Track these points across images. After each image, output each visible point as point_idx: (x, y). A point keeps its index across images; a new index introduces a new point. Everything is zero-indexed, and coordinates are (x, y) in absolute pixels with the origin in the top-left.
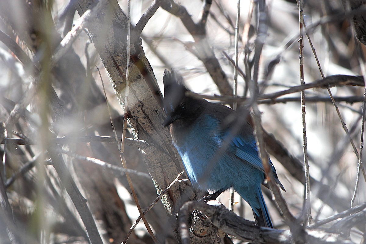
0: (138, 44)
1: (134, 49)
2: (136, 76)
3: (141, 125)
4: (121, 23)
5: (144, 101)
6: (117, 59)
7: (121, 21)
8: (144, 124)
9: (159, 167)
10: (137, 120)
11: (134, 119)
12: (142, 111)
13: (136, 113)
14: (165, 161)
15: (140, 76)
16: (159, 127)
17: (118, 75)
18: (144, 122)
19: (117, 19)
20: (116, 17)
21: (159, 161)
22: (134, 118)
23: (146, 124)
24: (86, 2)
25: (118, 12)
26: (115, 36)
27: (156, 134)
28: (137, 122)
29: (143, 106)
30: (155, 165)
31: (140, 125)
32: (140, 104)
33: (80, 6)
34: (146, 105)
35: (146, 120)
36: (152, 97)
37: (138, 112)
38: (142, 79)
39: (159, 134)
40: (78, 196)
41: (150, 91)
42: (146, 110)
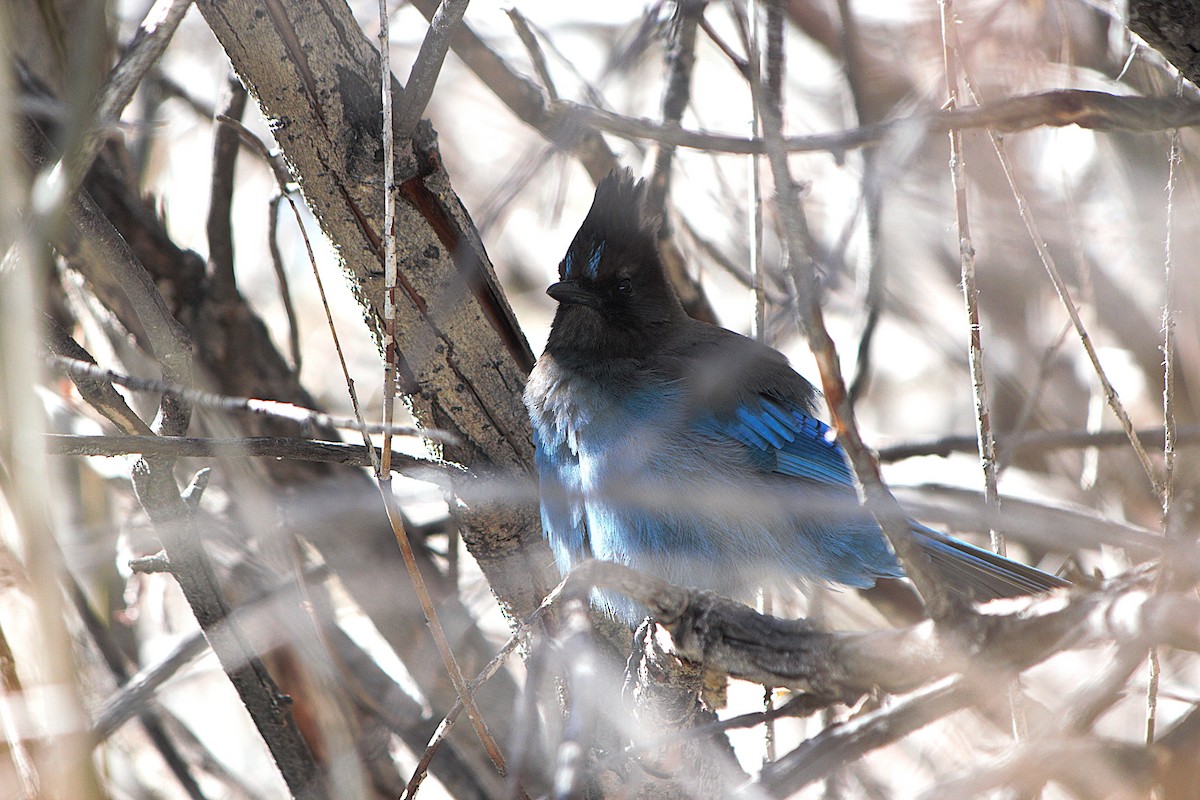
0: (427, 149)
1: (413, 160)
2: (423, 250)
3: (450, 414)
4: (366, 75)
5: (455, 333)
6: (359, 196)
7: (365, 69)
8: (460, 409)
9: (516, 550)
10: (435, 399)
11: (425, 397)
12: (450, 366)
13: (431, 375)
14: (533, 530)
15: (436, 249)
16: (506, 419)
17: (366, 248)
18: (457, 402)
19: (353, 61)
20: (346, 56)
21: (513, 532)
22: (425, 391)
23: (464, 408)
24: (246, 8)
25: (353, 42)
26: (346, 117)
27: (500, 442)
28: (435, 405)
29: (451, 350)
30: (503, 544)
31: (446, 414)
32: (443, 343)
33: (228, 24)
34: (462, 346)
35: (464, 395)
36: (478, 318)
37: (436, 371)
38: (445, 258)
39: (508, 441)
40: (261, 686)
41: (474, 298)
42: (463, 361)
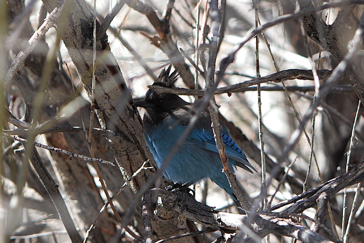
0: (105, 40)
1: (101, 45)
2: (103, 70)
3: (108, 116)
4: (88, 21)
5: (110, 94)
6: (84, 55)
7: (88, 19)
8: (111, 115)
9: (125, 154)
10: (104, 112)
11: (101, 111)
12: (109, 103)
13: (103, 105)
14: (130, 149)
15: (106, 70)
16: (124, 118)
17: (86, 70)
18: (110, 113)
19: (85, 17)
20: (83, 16)
21: (125, 150)
22: (101, 109)
23: (112, 115)
24: (55, 2)
25: (85, 11)
26: (82, 33)
27: (122, 124)
28: (104, 113)
29: (109, 98)
30: (122, 153)
31: (107, 116)
32: (107, 96)
33: (49, 5)
34: (112, 97)
35: (112, 111)
36: (117, 89)
37: (105, 104)
38: (109, 73)
39: (125, 124)
40: (50, 182)
41: (116, 84)
42: (112, 101)
